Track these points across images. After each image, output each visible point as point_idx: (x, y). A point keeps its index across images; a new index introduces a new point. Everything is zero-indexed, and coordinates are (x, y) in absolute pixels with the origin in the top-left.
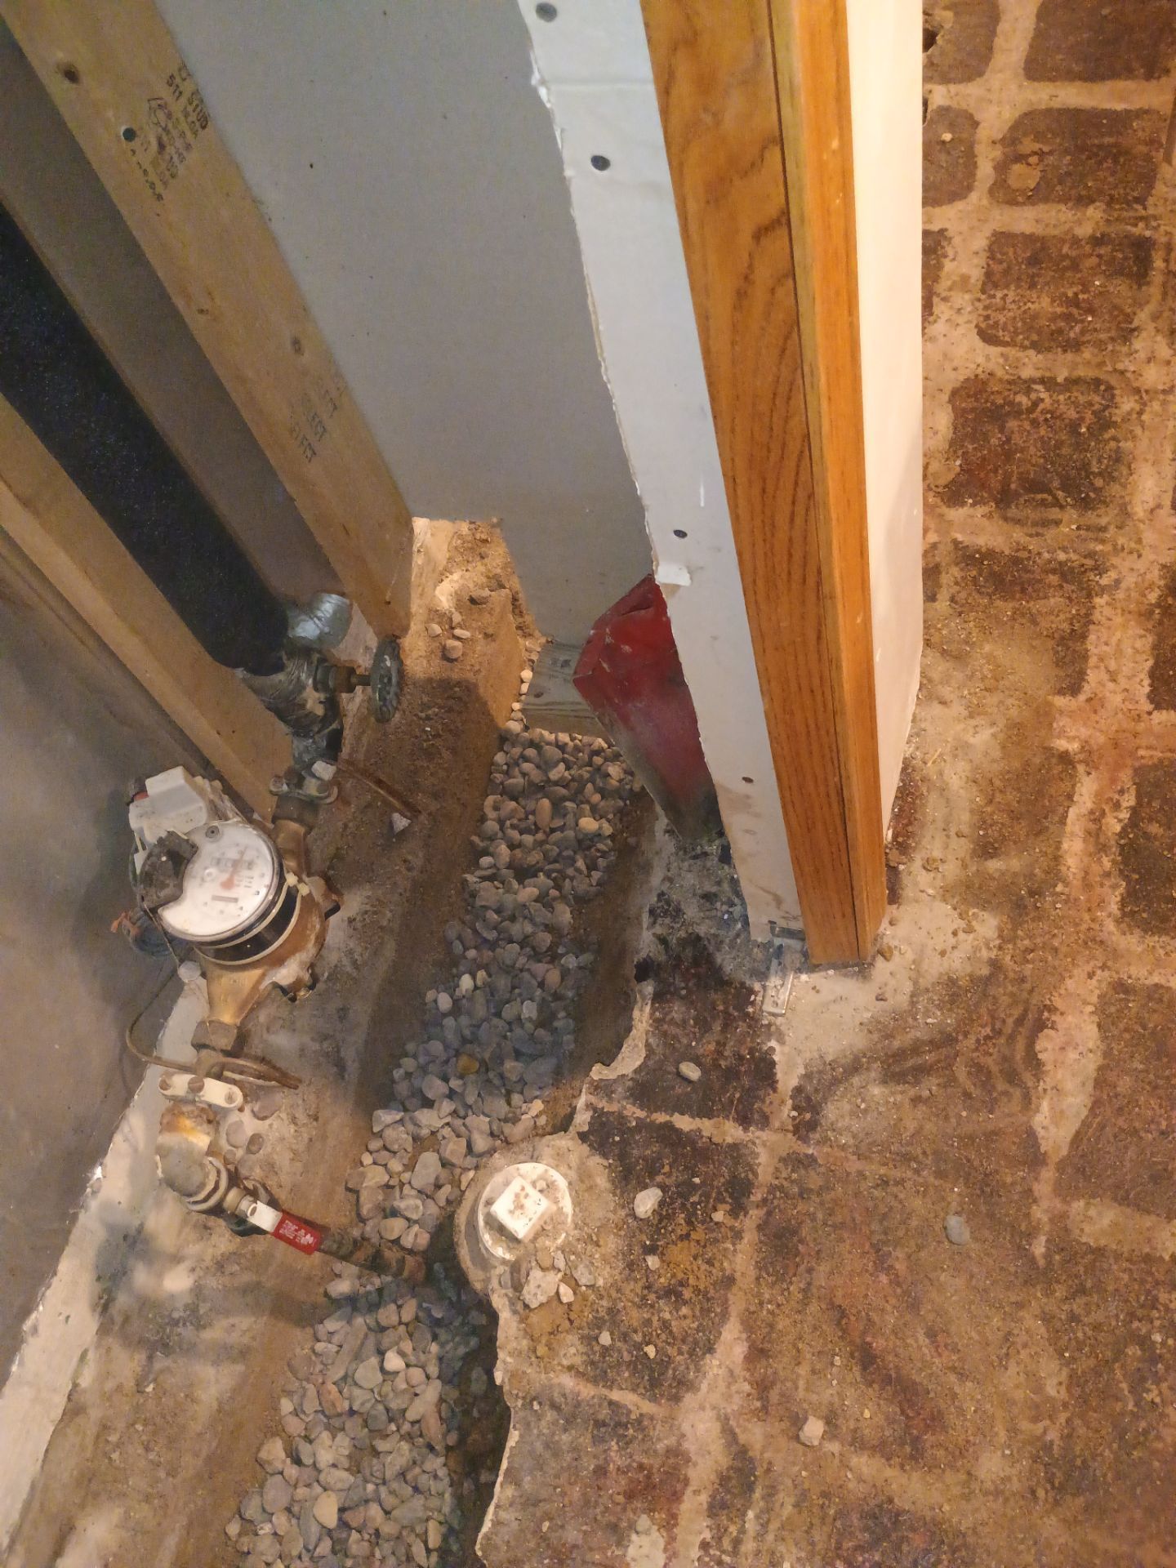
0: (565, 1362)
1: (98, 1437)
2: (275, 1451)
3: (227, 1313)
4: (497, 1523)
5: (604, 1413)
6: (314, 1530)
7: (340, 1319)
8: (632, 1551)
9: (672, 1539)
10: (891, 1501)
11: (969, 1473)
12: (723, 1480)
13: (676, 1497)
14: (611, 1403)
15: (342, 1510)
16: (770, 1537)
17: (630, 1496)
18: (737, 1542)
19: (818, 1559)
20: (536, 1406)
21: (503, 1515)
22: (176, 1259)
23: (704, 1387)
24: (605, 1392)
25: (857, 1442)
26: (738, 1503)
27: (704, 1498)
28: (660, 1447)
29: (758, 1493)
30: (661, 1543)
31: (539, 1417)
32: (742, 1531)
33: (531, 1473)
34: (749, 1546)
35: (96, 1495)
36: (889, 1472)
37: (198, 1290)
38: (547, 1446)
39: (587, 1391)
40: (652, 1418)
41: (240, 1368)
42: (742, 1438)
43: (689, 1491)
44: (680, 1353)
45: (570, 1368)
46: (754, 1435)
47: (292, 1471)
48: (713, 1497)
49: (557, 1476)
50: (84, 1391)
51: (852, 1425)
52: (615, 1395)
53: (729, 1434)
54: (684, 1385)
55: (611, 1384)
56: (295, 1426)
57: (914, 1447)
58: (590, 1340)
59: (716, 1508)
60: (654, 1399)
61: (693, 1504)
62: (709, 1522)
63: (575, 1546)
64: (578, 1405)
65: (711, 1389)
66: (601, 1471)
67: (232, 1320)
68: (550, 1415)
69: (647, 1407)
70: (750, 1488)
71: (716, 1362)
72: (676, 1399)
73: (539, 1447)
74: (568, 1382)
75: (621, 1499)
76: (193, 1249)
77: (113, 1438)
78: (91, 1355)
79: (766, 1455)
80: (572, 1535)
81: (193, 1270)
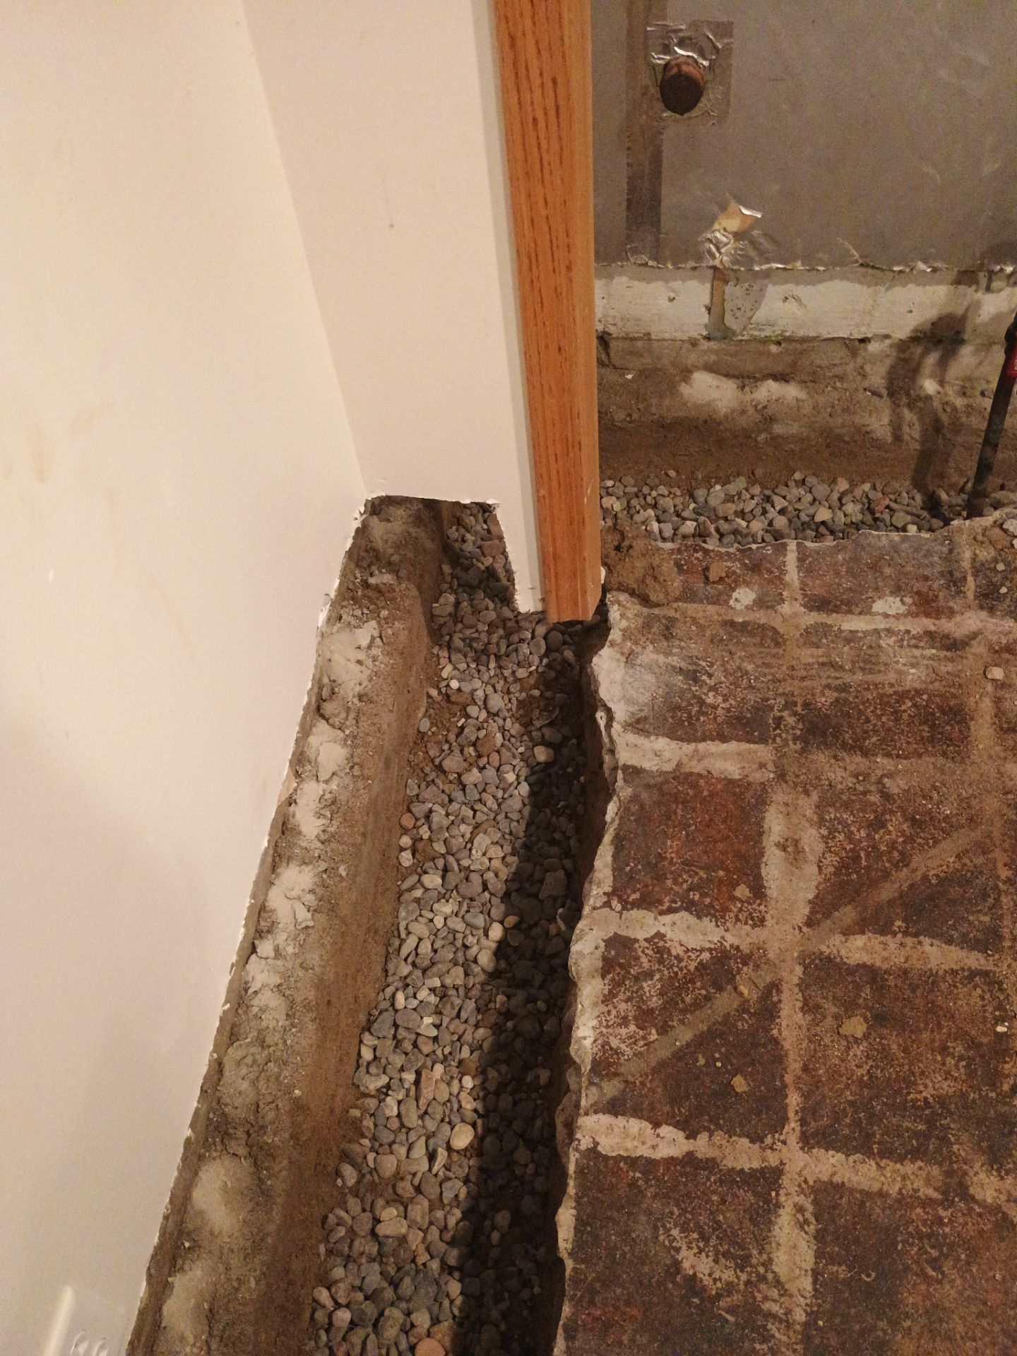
0: (977, 552)
1: (837, 376)
2: (843, 485)
3: (921, 419)
4: (879, 537)
5: (957, 575)
6: (811, 511)
7: (923, 502)
8: (890, 599)
9: (905, 616)
10: (972, 719)
11: (1006, 758)
12: (947, 636)
13: (927, 615)
14: (965, 578)
15: (823, 523)
16: (926, 662)
17: (919, 593)
18: (916, 647)
19: (924, 686)
20: (947, 542)
21: (883, 539)
22: (942, 383)
23: (994, 620)
24: (970, 572)
25: (998, 701)
26: (938, 644)
27: (933, 628)
28: (951, 604)
29: (949, 654)
30: (901, 612)
31: (942, 544)
32: (922, 648)
33: (912, 546)
34: (917, 652)
35: (807, 387)
36: (988, 718)
37: (929, 398)
38: (928, 551)
39: (966, 565)
40: (965, 597)
41: (890, 440)
42: (974, 643)
43: (933, 620)
44: (1009, 606)
45: (975, 555)
46: (978, 648)
47: (835, 496)
48: (936, 632)
49: (914, 559)
50: (866, 350)
51: (1007, 696)
52: (970, 578)
53: (974, 635)
54: (991, 610)
55: (975, 575)
56: (858, 492)
57: (1008, 729)
58: (996, 561)
59: (930, 635)
60: (976, 598)
61: (929, 624)
62: (921, 632)
63: (882, 573)
64: (957, 562)
65: (996, 624)
66: (926, 578)
67: (917, 423)
68: (945, 550)
69: (970, 595)
70: (948, 649)
71: (1011, 625)
72: (982, 608)
73: (926, 547)
74: (968, 555)
75: (915, 590)
76: (950, 391)
77: (838, 384)
78: (888, 342)
79: (970, 657)
80: (887, 571)
81: (939, 393)
